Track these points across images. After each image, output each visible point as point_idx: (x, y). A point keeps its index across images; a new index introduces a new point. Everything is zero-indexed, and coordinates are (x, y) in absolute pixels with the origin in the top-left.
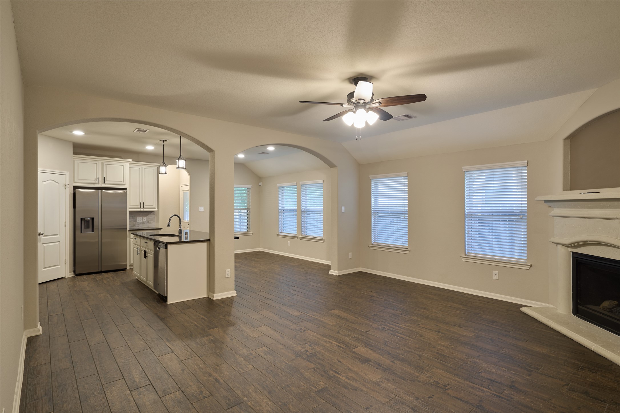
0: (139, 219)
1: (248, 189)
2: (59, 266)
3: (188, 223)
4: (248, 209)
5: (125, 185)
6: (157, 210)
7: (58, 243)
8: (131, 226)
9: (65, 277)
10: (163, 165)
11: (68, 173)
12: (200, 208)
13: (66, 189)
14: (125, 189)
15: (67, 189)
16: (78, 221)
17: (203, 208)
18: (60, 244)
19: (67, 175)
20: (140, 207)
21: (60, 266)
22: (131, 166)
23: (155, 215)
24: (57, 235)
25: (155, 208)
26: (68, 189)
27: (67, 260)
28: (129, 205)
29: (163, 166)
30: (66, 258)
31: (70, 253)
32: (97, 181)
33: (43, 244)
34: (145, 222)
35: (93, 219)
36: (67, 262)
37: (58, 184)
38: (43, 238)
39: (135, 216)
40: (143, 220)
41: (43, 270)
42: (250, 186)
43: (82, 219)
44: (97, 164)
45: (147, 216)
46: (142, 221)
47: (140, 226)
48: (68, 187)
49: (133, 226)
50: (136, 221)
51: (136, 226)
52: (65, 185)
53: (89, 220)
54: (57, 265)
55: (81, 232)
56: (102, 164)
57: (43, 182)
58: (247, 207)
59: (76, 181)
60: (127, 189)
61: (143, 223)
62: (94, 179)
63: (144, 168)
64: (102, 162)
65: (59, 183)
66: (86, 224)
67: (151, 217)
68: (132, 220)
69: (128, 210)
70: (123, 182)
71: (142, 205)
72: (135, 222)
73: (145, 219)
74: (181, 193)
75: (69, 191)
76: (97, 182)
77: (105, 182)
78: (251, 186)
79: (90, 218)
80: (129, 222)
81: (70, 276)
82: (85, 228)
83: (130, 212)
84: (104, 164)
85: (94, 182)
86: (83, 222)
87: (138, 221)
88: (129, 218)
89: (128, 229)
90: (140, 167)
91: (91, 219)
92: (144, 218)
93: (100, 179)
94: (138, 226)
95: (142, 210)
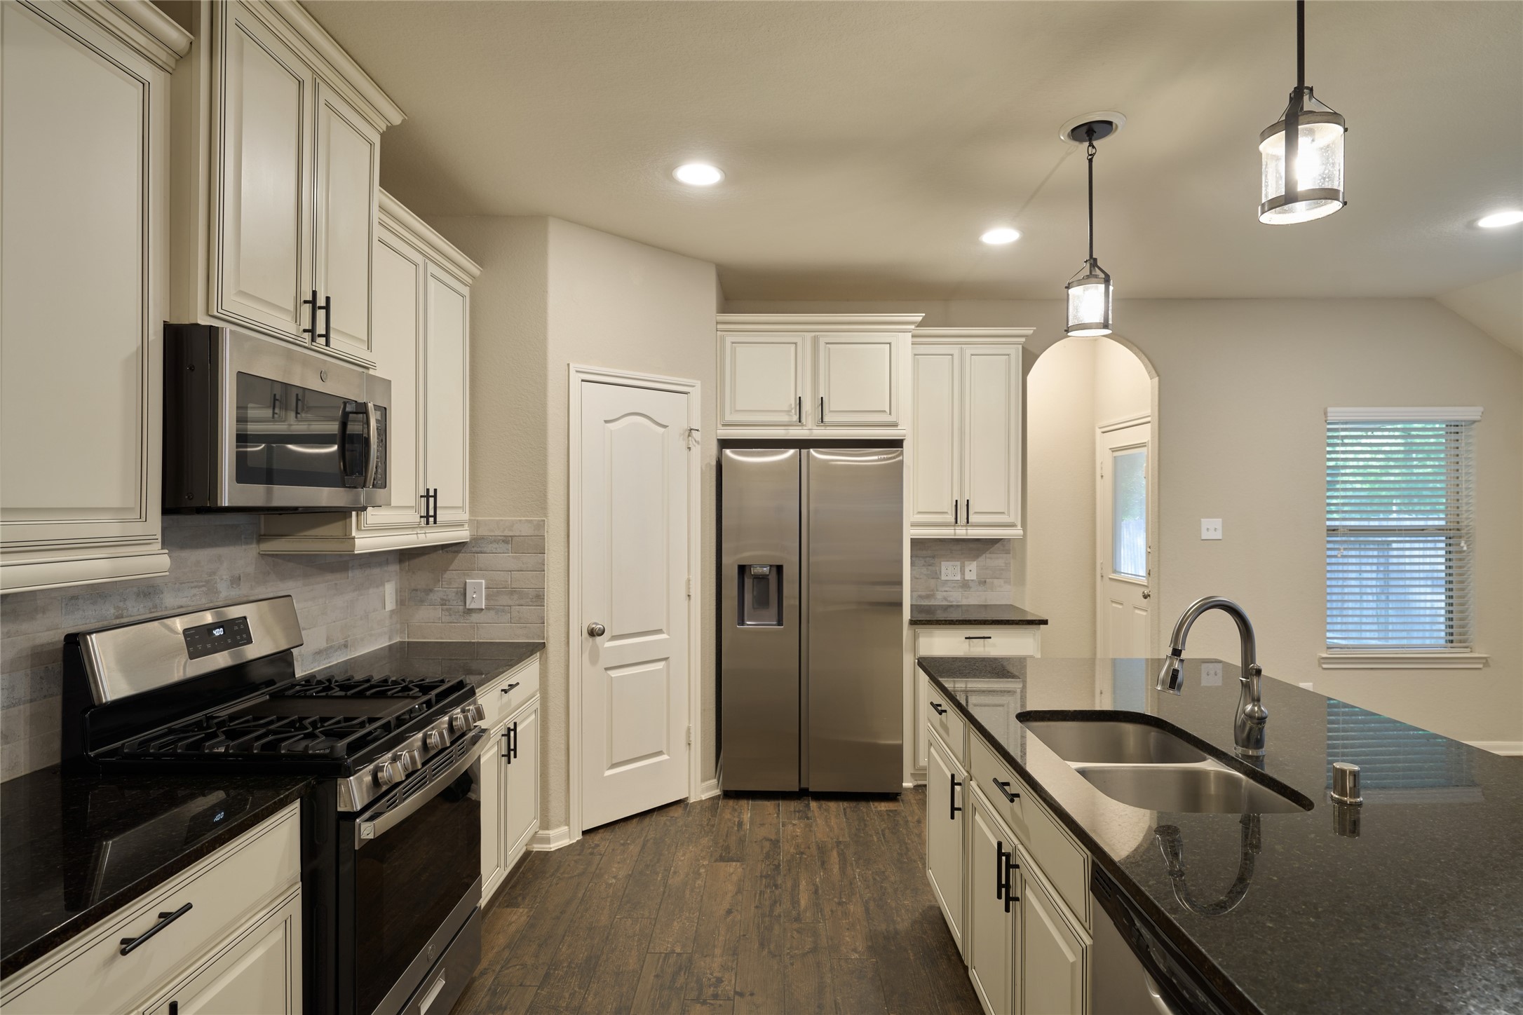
0: (949, 570)
1: (1455, 428)
2: (665, 757)
3: (1140, 591)
4: (1453, 534)
5: (895, 425)
6: (1021, 532)
7: (660, 665)
8: (920, 597)
9: (687, 798)
10: (1088, 277)
11: (698, 383)
12: (1206, 523)
13: (689, 448)
14: (897, 444)
15: (693, 449)
16: (731, 573)
17: (1217, 523)
18: (668, 667)
19: (696, 393)
20: (954, 520)
21: (669, 755)
22: (922, 349)
23: (1008, 552)
24: (659, 631)
25: (1013, 525)
26: (697, 450)
27: (692, 731)
28: (909, 516)
29: (1090, 278)
30: (689, 723)
31: (703, 703)
32: (796, 414)
33: (606, 669)
34: (971, 584)
35: (779, 569)
36: (692, 738)
37: (662, 430)
38: (608, 644)
39: (933, 557)
40: (963, 573)
41: (608, 773)
42: (1472, 413)
43: (742, 569)
44: (796, 344)
45: (981, 559)
46: (958, 577)
47: (951, 599)
48: (698, 443)
49: (928, 597)
50: (936, 576)
51: (939, 595)
52: (687, 433)
53: (768, 575)
54: (660, 753)
55: (742, 622)
56: (815, 341)
57: (606, 422)
58: (1442, 523)
59: (729, 418)
60: (905, 444)
61: (965, 585)
62: (786, 409)
63: (969, 350)
64: (813, 334)
65: (665, 427)
66: (755, 593)
67: (994, 560)
68: (924, 570)
69: (909, 533)
70: (890, 414)
71: (962, 510)
72: (932, 582)
73: (972, 570)
74: (1104, 460)
75: (702, 456)
76: (796, 418)
77: (826, 419)
78: (1481, 409)
79: (771, 566)
80: (913, 578)
81: (704, 797)
82: (754, 608)
83: (915, 543)
84: (822, 341)
85: (784, 418)
86: (748, 582)
87: (943, 578)
88: (912, 564)
89: (907, 614)
90: (955, 350)
91: (774, 570)
92: (966, 563)
93: (807, 406)
94: (945, 599)
95: (961, 532)
